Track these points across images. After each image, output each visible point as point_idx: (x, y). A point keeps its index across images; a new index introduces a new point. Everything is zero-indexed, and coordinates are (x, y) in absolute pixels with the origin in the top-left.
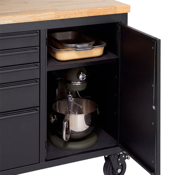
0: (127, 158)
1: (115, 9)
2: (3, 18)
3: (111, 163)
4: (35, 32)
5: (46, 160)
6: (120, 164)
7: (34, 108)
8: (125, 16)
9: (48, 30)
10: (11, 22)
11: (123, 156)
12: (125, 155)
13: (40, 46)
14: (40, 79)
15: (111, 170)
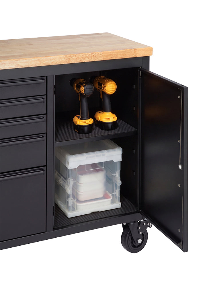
0: (149, 226)
1: (135, 52)
2: (3, 62)
3: (130, 232)
4: (41, 78)
5: (54, 229)
6: (141, 233)
7: (40, 168)
8: (147, 59)
9: (56, 76)
10: (13, 67)
11: (145, 224)
12: (147, 223)
13: (47, 95)
14: (47, 133)
15: (130, 239)
